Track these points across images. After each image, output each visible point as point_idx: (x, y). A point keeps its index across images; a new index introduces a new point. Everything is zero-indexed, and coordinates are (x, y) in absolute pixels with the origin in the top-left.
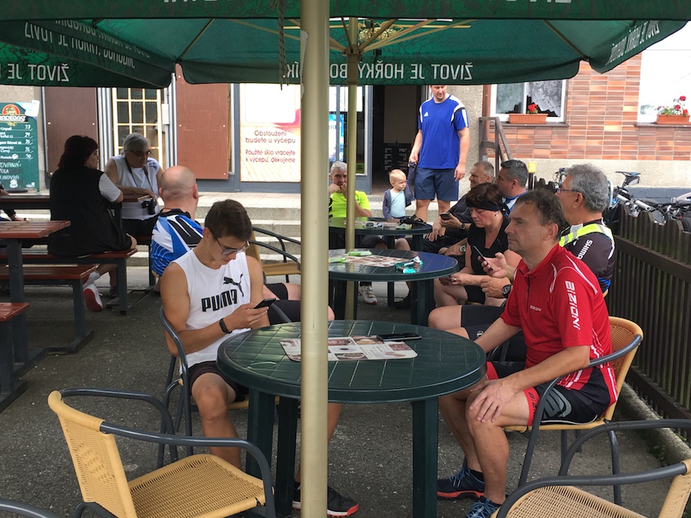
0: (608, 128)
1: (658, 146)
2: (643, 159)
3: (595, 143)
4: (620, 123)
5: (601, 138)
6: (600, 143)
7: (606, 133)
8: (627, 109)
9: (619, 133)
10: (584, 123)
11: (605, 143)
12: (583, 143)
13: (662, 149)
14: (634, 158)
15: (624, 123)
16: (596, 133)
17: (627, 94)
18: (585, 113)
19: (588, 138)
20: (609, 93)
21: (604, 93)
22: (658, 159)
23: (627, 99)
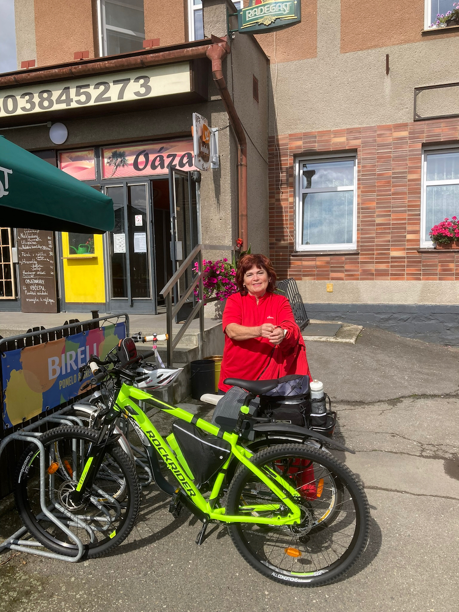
0: (394, 254)
2: (427, 279)
3: (383, 267)
4: (404, 249)
5: (388, 262)
6: (388, 266)
7: (393, 258)
8: (409, 237)
9: (404, 258)
10: (373, 250)
11: (392, 266)
12: (372, 267)
13: (444, 270)
14: (419, 279)
15: (408, 249)
16: (383, 257)
17: (409, 224)
18: (373, 242)
19: (377, 263)
20: (393, 224)
21: (389, 224)
22: (440, 279)
23: (409, 228)
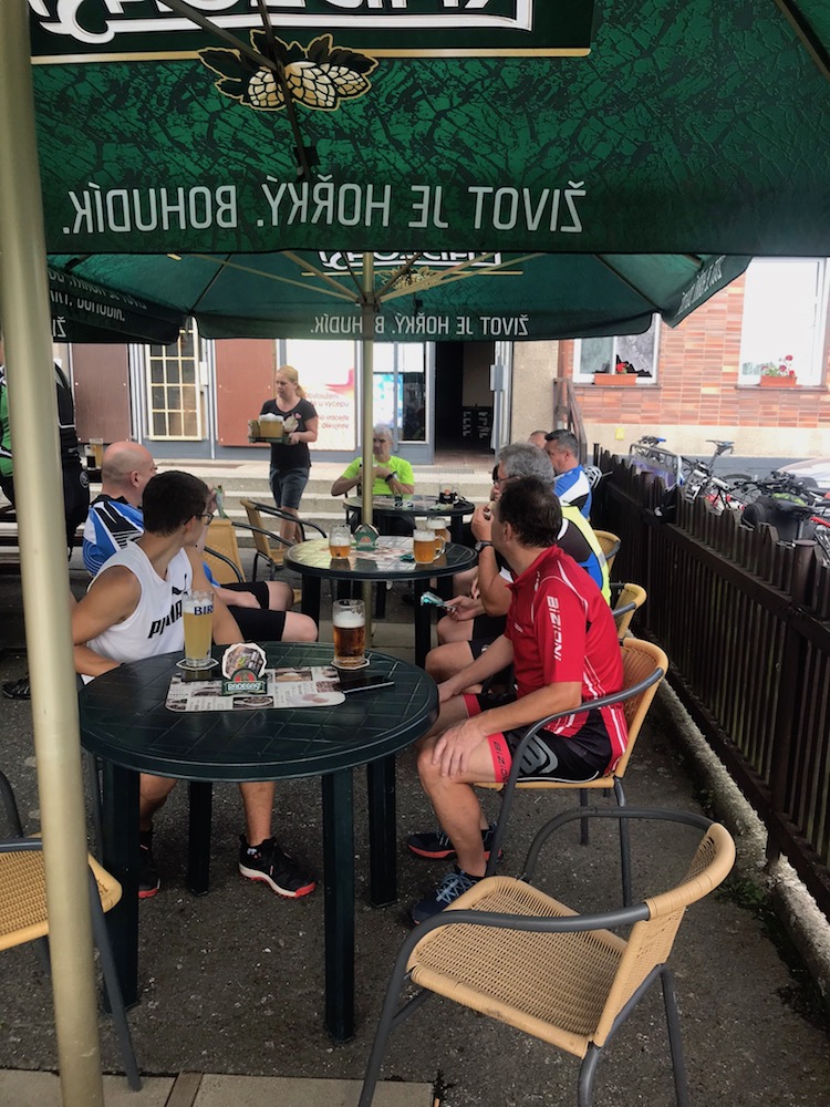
0: (705, 390)
1: (761, 410)
2: (745, 425)
3: (690, 407)
4: (719, 385)
5: (698, 401)
6: (697, 407)
7: (704, 396)
8: (726, 369)
9: (718, 396)
10: (678, 384)
11: (702, 407)
12: (677, 407)
13: (766, 414)
14: (734, 424)
15: (723, 385)
16: (691, 395)
17: (727, 352)
18: (680, 373)
19: (683, 402)
20: (707, 352)
21: (701, 351)
22: (760, 425)
23: (727, 357)
